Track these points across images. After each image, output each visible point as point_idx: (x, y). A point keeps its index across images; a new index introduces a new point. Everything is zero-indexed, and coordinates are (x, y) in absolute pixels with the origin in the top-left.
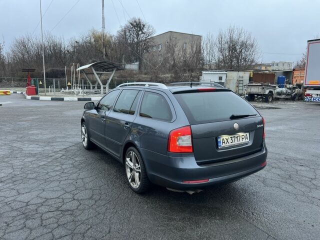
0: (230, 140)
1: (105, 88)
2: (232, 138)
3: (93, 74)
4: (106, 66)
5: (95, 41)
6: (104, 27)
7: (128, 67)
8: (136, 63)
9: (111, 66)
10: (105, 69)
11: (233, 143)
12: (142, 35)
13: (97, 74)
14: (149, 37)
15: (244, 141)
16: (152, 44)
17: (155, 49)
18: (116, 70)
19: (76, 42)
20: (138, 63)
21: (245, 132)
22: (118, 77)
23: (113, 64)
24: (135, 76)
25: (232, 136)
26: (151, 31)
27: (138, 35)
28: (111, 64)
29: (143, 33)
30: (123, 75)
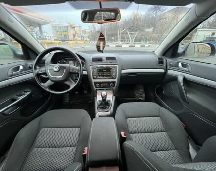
3: (127, 33)
8: (151, 28)
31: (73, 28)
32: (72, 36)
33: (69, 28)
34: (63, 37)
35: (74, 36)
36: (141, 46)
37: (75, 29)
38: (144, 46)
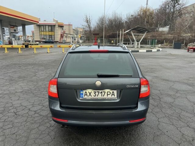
0: (93, 94)
1: (138, 44)
2: (95, 92)
3: (132, 35)
4: (141, 29)
5: (143, 14)
6: (147, 4)
7: (161, 29)
8: (167, 27)
9: (144, 30)
10: (141, 31)
11: (96, 97)
12: (178, 6)
13: (134, 35)
14: (183, 7)
15: (110, 96)
16: (185, 11)
17: (187, 15)
18: (147, 32)
19: (132, 16)
20: (169, 26)
21: (112, 89)
22: (151, 37)
23: (145, 29)
24: (163, 36)
25: (96, 91)
26: (185, 2)
27: (174, 7)
28: (144, 29)
29: (178, 4)
30: (155, 35)
31: (61, 26)
32: (59, 36)
33: (57, 27)
34: (48, 38)
35: (62, 36)
36: (147, 51)
37: (64, 28)
38: (151, 51)
